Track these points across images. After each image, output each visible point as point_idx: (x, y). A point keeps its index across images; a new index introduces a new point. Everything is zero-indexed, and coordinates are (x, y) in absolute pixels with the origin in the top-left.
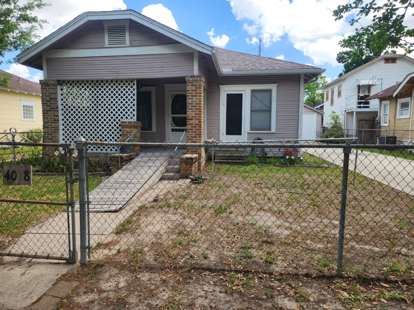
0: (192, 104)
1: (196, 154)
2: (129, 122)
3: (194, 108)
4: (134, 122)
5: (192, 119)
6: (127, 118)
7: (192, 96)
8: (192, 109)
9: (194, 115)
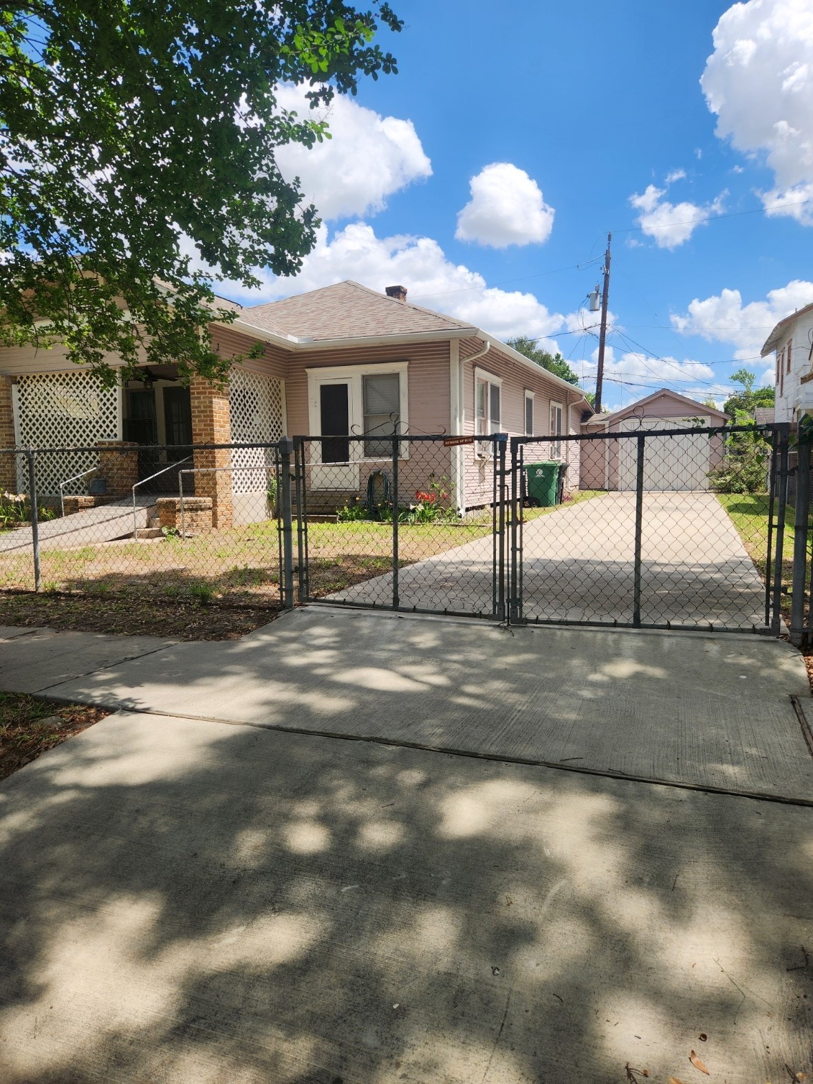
0: (199, 407)
1: (209, 496)
2: (111, 443)
3: (202, 414)
4: (118, 443)
5: (201, 435)
6: (109, 435)
7: (198, 393)
8: (200, 416)
9: (203, 427)
